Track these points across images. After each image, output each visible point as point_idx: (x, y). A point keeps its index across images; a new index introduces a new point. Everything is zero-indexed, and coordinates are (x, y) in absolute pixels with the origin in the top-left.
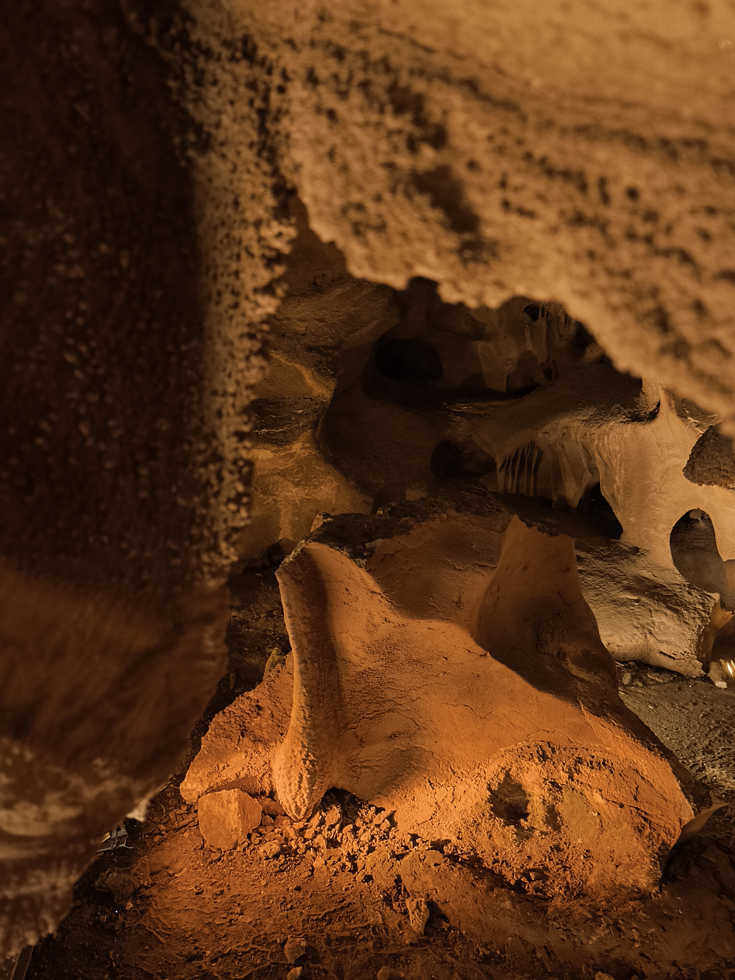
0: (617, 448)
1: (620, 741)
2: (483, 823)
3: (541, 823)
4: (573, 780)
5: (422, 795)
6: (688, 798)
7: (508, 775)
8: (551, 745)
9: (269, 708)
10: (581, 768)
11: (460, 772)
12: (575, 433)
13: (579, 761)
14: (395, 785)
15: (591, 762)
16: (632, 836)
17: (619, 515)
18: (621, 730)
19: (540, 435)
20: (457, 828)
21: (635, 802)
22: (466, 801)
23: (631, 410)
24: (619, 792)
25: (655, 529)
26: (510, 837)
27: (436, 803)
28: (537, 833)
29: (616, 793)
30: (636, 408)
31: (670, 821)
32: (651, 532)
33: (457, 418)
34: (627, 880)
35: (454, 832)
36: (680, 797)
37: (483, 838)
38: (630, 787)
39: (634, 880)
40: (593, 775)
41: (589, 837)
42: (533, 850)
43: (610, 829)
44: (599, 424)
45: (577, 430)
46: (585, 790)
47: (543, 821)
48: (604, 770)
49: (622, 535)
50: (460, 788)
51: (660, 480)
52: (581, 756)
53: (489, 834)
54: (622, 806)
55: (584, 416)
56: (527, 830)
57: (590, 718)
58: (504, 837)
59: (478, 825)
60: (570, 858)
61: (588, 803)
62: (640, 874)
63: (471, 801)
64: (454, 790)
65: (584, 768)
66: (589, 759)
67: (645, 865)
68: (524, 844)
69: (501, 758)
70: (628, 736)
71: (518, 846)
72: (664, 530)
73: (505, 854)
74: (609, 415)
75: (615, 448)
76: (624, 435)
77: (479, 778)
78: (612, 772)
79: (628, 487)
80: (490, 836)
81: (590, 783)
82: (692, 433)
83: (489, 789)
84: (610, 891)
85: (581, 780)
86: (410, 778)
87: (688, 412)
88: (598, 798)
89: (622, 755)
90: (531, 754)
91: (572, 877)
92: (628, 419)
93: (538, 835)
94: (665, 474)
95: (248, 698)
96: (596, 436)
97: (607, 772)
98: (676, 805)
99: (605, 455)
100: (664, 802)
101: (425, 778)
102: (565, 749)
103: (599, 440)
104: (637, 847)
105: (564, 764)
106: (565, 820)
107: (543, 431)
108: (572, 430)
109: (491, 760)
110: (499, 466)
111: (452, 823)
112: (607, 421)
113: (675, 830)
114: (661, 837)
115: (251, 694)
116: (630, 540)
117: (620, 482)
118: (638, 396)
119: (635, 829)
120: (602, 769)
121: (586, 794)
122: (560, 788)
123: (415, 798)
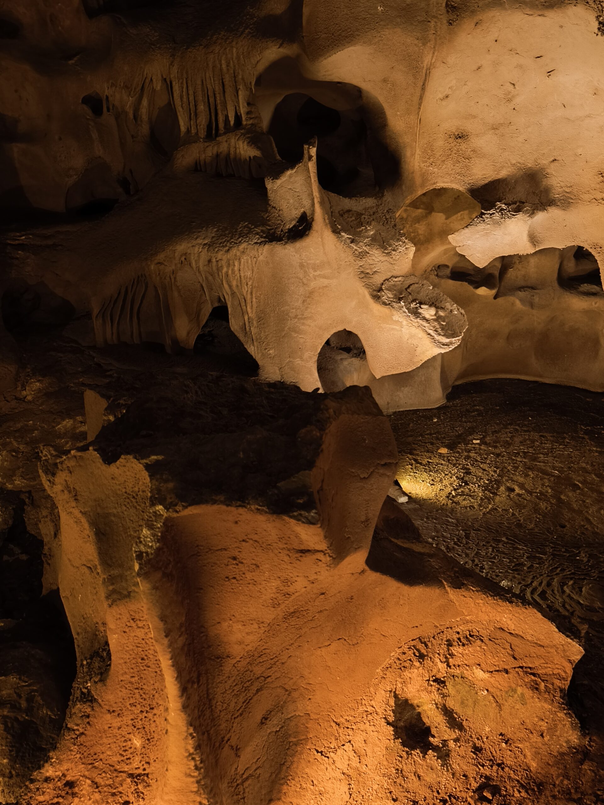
0: (249, 274)
1: (481, 605)
2: (404, 765)
3: (448, 730)
4: (450, 667)
5: (321, 773)
6: (568, 636)
7: (396, 696)
8: (423, 640)
9: (84, 776)
10: (453, 651)
11: (343, 721)
12: (196, 261)
13: (450, 644)
14: (283, 779)
15: (459, 639)
16: (533, 697)
17: (252, 350)
18: (480, 593)
19: (152, 267)
20: (385, 789)
21: (516, 661)
22: (373, 752)
23: (264, 229)
24: (496, 658)
25: (301, 358)
26: (437, 765)
27: (343, 774)
28: (452, 744)
29: (495, 661)
30: (269, 226)
31: (557, 666)
32: (297, 362)
33: (18, 254)
34: (561, 746)
35: (385, 796)
36: (560, 638)
37: (413, 784)
38: (504, 649)
39: (566, 742)
40: (467, 652)
41: (493, 720)
42: (461, 765)
43: (506, 701)
44: (227, 248)
45: (199, 256)
46: (465, 672)
47: (449, 728)
48: (474, 642)
49: (261, 371)
50: (358, 740)
51: (301, 305)
52: (448, 638)
53: (416, 775)
54: (507, 672)
55: (204, 238)
56: (443, 747)
57: (453, 594)
58: (432, 769)
59: (401, 771)
60: (494, 753)
61: (472, 685)
62: (567, 733)
63: (379, 749)
64: (353, 747)
65: (455, 650)
66: (455, 636)
67: (563, 721)
68: (450, 765)
69: (383, 681)
70: (488, 597)
71: (448, 770)
72: (310, 358)
73: (445, 788)
74: (237, 236)
75: (246, 273)
76: (259, 259)
77: (370, 717)
78: (482, 641)
79: (262, 318)
80: (419, 777)
81: (466, 662)
82: (348, 250)
83: (388, 723)
84: (558, 766)
85: (456, 663)
86: (295, 759)
87: (339, 227)
88: (480, 674)
89: (484, 618)
90: (410, 660)
91: (514, 771)
92: (263, 240)
93: (454, 746)
94: (309, 297)
95: (47, 780)
96: (224, 263)
97: (479, 642)
98: (557, 648)
99: (234, 283)
100: (542, 649)
101: (310, 749)
102: (434, 637)
103: (229, 265)
104: (543, 706)
105: (439, 654)
106: (461, 714)
107: (156, 261)
108: (192, 258)
109: (372, 689)
110: (95, 311)
111: (375, 787)
112: (236, 243)
113: (565, 672)
114: (555, 685)
115: (49, 771)
116: (270, 375)
117: (252, 312)
118: (266, 211)
119: (532, 690)
120: (472, 642)
121: (466, 676)
122: (444, 682)
123: (315, 782)
